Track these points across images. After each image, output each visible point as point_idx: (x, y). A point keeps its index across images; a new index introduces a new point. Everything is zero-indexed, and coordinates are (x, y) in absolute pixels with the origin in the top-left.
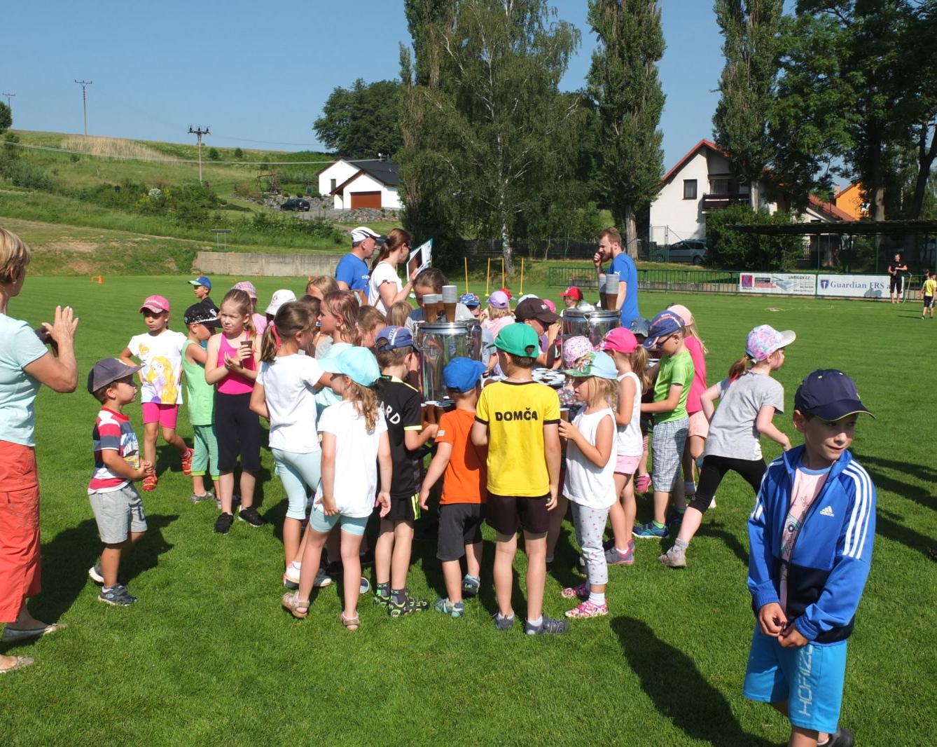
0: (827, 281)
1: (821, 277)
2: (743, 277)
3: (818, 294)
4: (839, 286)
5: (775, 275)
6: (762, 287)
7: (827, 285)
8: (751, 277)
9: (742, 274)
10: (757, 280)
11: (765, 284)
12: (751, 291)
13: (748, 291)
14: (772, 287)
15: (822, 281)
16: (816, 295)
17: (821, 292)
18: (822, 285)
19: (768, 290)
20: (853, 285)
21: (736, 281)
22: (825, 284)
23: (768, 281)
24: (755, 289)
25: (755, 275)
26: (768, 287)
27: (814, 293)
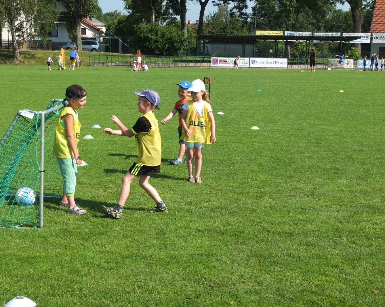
0: (254, 61)
1: (252, 59)
2: (213, 59)
3: (250, 66)
4: (260, 63)
5: (229, 58)
6: (223, 64)
7: (254, 63)
8: (217, 59)
9: (212, 58)
10: (220, 61)
11: (225, 62)
12: (218, 66)
13: (216, 66)
14: (228, 64)
15: (252, 61)
16: (249, 67)
17: (252, 65)
18: (252, 63)
19: (227, 65)
20: (266, 62)
21: (209, 62)
22: (254, 62)
23: (226, 61)
24: (219, 65)
25: (219, 58)
26: (226, 64)
27: (248, 66)
